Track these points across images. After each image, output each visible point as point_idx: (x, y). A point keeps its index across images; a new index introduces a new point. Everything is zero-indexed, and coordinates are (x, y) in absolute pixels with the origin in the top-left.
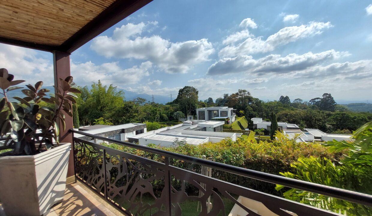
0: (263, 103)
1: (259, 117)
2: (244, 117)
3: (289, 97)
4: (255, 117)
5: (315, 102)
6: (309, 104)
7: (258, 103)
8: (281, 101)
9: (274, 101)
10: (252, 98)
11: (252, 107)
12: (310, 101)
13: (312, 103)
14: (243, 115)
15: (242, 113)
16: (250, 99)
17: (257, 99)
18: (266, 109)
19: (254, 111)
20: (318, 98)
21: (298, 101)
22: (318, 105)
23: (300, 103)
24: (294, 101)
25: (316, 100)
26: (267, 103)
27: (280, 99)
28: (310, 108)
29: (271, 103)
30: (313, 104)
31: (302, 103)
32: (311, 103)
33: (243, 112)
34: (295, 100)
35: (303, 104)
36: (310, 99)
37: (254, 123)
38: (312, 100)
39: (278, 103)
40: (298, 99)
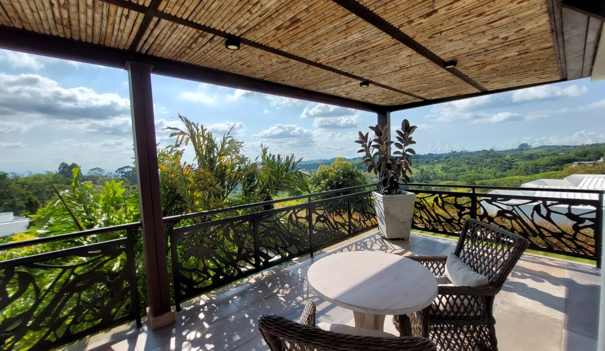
0: (17, 178)
1: (6, 211)
5: (124, 172)
6: (115, 176)
8: (61, 172)
9: (45, 173)
12: (116, 172)
13: (120, 175)
18: (24, 191)
20: (127, 167)
21: (97, 172)
22: (128, 178)
23: (100, 175)
24: (89, 173)
25: (126, 170)
26: (26, 178)
27: (59, 169)
29: (38, 177)
30: (122, 176)
31: (104, 175)
32: (117, 174)
34: (92, 170)
35: (106, 176)
36: (117, 169)
38: (119, 169)
39: (55, 176)
40: (97, 168)
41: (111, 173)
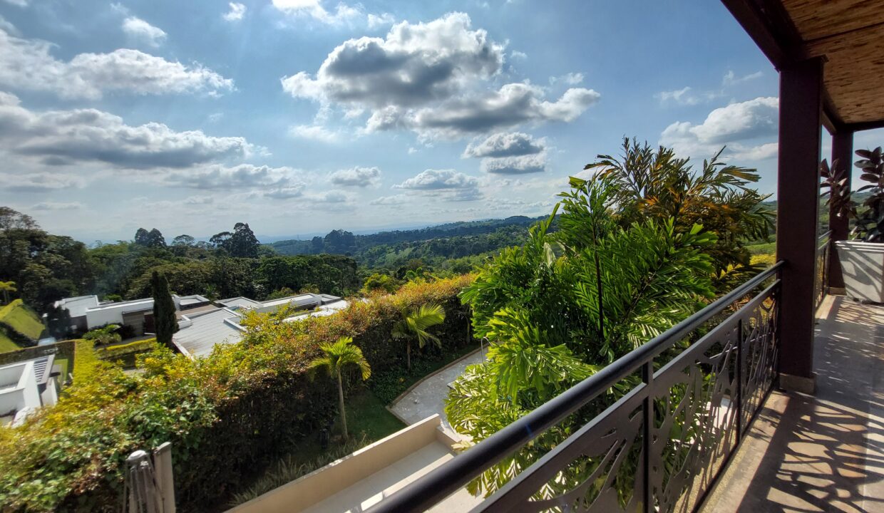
2: (19, 301)
3: (161, 232)
4: (67, 295)
5: (222, 241)
6: (208, 247)
7: (71, 250)
8: (139, 242)
9: (117, 243)
10: (42, 235)
11: (47, 267)
12: (211, 240)
13: (216, 244)
14: (13, 296)
15: (9, 288)
16: (36, 239)
17: (65, 239)
19: (59, 276)
20: (226, 233)
21: (184, 240)
22: (227, 248)
23: (188, 244)
24: (174, 242)
25: (224, 238)
26: (96, 250)
27: (136, 237)
28: (212, 254)
29: (109, 249)
30: (219, 246)
31: (194, 245)
32: (212, 243)
33: (12, 285)
34: (177, 238)
35: (196, 247)
36: (212, 236)
37: (73, 314)
38: (215, 237)
39: (131, 248)
40: (185, 236)
41: (203, 242)
